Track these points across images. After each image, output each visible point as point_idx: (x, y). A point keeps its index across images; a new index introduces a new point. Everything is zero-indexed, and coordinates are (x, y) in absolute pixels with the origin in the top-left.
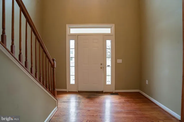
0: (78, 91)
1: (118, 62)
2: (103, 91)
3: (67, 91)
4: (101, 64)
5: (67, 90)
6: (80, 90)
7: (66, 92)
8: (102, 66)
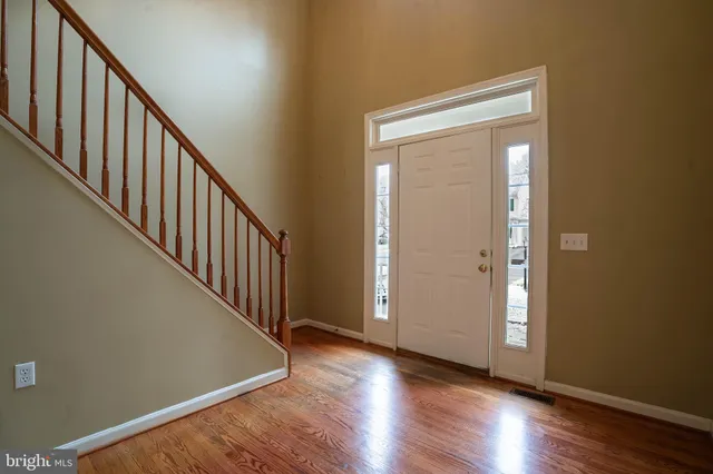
0: (398, 348)
1: (563, 247)
2: (487, 371)
3: (366, 341)
4: (483, 254)
5: (366, 336)
6: (404, 344)
7: (361, 342)
8: (486, 262)
